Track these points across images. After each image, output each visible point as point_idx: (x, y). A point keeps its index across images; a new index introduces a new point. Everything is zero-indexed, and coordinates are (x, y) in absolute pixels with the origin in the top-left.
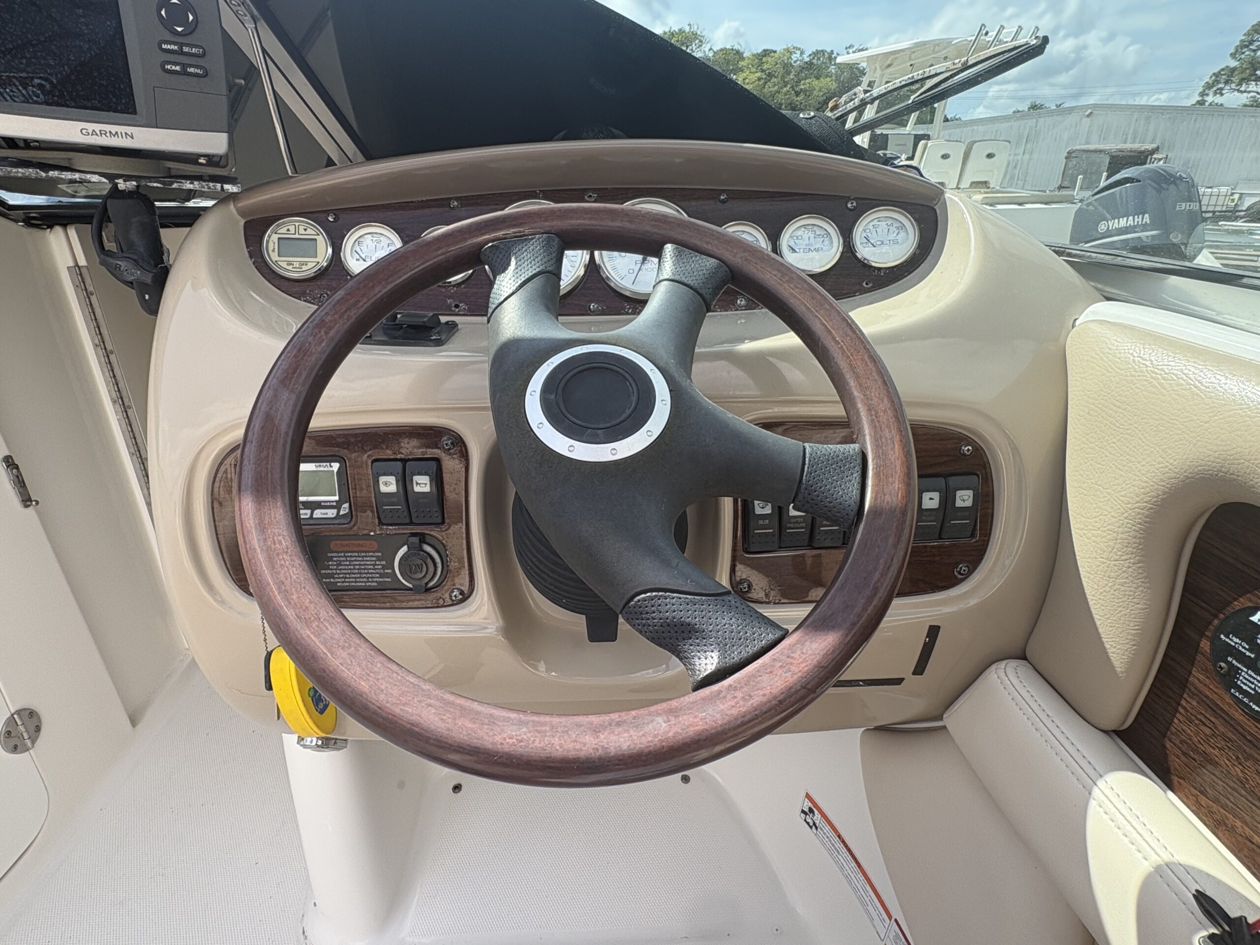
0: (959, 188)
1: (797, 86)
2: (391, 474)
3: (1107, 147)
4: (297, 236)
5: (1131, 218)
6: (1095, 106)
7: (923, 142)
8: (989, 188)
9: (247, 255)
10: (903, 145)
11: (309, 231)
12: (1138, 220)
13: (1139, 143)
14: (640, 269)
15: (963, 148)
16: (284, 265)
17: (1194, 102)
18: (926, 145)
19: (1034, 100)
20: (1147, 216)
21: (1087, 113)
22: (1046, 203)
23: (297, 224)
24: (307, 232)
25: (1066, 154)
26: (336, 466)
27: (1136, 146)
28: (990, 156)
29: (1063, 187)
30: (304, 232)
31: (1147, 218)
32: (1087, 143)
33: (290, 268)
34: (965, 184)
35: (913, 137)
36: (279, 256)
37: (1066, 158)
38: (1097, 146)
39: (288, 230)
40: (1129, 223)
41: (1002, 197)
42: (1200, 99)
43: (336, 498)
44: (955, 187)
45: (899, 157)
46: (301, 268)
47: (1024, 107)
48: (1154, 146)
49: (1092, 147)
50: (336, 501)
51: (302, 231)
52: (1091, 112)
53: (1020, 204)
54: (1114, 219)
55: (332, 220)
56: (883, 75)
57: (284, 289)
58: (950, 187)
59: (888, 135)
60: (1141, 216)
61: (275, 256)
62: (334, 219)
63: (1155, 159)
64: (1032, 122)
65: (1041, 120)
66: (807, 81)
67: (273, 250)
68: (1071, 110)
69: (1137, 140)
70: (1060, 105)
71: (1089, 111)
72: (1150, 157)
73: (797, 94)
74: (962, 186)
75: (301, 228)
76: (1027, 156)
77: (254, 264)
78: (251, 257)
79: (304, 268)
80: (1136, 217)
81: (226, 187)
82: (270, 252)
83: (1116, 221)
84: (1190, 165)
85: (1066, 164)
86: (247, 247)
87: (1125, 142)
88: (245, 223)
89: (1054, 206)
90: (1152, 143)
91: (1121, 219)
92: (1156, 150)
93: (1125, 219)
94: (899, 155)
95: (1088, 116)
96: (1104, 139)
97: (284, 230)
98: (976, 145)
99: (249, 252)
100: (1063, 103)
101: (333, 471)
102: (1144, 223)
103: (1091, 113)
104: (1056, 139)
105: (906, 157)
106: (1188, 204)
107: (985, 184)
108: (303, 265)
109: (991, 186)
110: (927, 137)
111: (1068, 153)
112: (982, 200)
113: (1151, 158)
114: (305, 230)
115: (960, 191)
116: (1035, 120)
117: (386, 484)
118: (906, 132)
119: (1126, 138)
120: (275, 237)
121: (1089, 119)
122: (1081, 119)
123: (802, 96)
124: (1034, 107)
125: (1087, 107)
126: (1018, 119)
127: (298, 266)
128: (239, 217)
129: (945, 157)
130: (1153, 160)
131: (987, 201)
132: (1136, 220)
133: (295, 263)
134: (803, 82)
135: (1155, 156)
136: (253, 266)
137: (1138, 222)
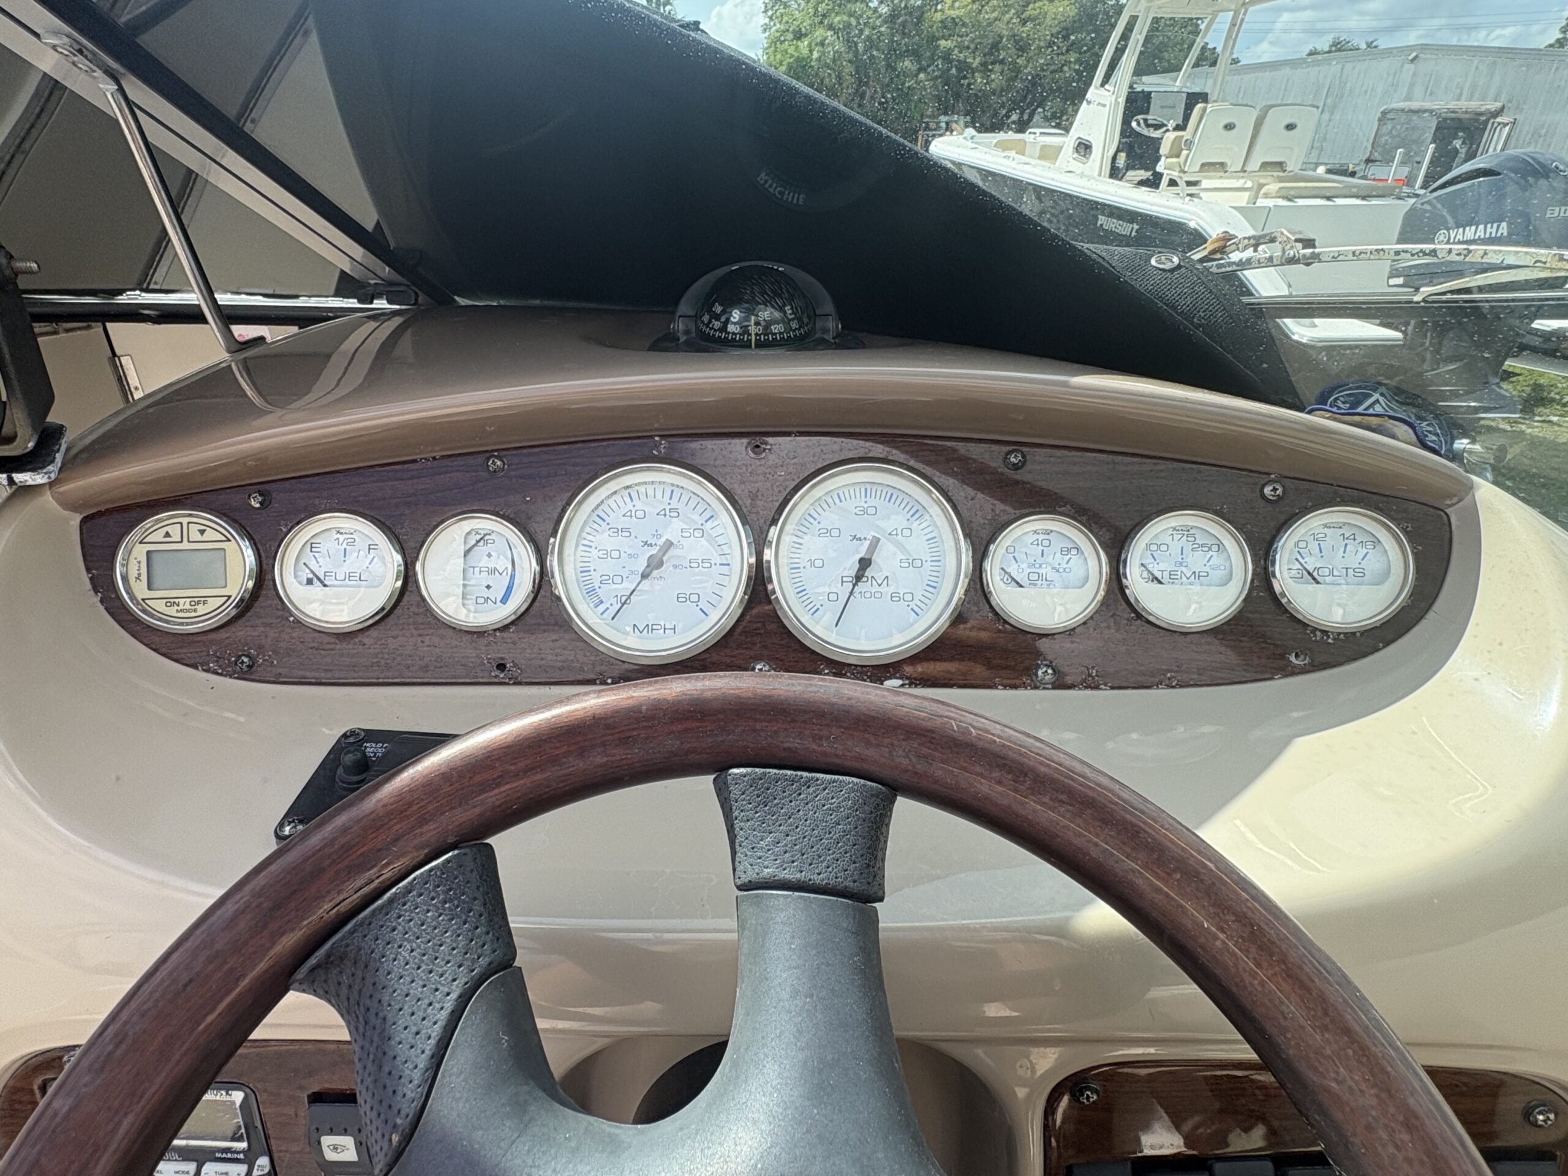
0: (1245, 171)
1: (1022, 14)
2: (345, 1132)
3: (1435, 106)
4: (185, 545)
5: (1481, 227)
6: (1424, 47)
7: (1199, 106)
8: (1285, 171)
9: (89, 586)
10: (1170, 107)
11: (210, 535)
12: (1492, 230)
13: (1478, 100)
14: (851, 593)
15: (1254, 114)
16: (160, 606)
17: (1552, 41)
18: (1205, 110)
19: (1337, 35)
20: (1504, 225)
21: (1411, 57)
22: (1364, 198)
23: (185, 521)
24: (205, 537)
25: (1379, 115)
26: (238, 1096)
27: (1474, 105)
28: (1290, 127)
29: (1373, 161)
30: (199, 537)
31: (1504, 228)
32: (1408, 98)
33: (172, 611)
34: (1254, 165)
35: (1185, 95)
36: (149, 588)
37: (1380, 120)
38: (1422, 104)
39: (167, 535)
40: (1478, 234)
41: (1306, 188)
42: (1560, 36)
43: (244, 1145)
44: (1239, 169)
45: (1163, 125)
46: (195, 611)
47: (1324, 44)
48: (1499, 105)
49: (1415, 105)
50: (243, 1151)
51: (195, 535)
52: (1416, 54)
53: (1329, 198)
54: (1458, 227)
55: (258, 505)
56: (1150, 8)
57: (164, 650)
58: (1233, 169)
59: (1150, 93)
60: (1495, 225)
61: (140, 590)
62: (261, 503)
63: (1499, 124)
64: (1335, 68)
65: (1349, 66)
66: (1037, 5)
67: (138, 578)
68: (1389, 52)
69: (1477, 95)
70: (1372, 42)
71: (1414, 54)
72: (1492, 121)
73: (1024, 22)
74: (1248, 169)
75: (194, 529)
76: (1326, 116)
77: (102, 601)
78: (96, 591)
79: (201, 609)
80: (1489, 226)
81: (18, 477)
82: (132, 580)
83: (1461, 230)
84: (1543, 132)
85: (1378, 129)
86: (88, 570)
87: (1459, 100)
88: (84, 521)
89: (1374, 202)
90: (1495, 101)
91: (1468, 229)
92: (1499, 112)
93: (1473, 228)
94: (1165, 122)
95: (1413, 60)
96: (1431, 94)
97: (158, 536)
98: (1271, 111)
99: (91, 579)
100: (1376, 40)
101: (233, 1103)
102: (1499, 234)
103: (1416, 57)
104: (1366, 92)
105: (1174, 125)
106: (1563, 209)
107: (1280, 165)
108: (198, 603)
109: (1289, 169)
110: (1203, 97)
111: (1382, 112)
112: (1278, 192)
113: (1494, 123)
114: (202, 532)
115: (1245, 174)
116: (1340, 66)
117: (335, 1148)
118: (1176, 90)
119: (1461, 94)
120: (140, 552)
121: (1412, 66)
122: (1402, 66)
123: (1029, 25)
124: (1338, 46)
125: (1411, 48)
126: (1316, 63)
127: (187, 606)
128: (67, 513)
129: (1229, 127)
130: (1496, 125)
131: (1284, 193)
132: (1489, 230)
133: (182, 601)
134: (1031, 6)
135: (1499, 119)
136: (102, 608)
137: (1491, 233)
